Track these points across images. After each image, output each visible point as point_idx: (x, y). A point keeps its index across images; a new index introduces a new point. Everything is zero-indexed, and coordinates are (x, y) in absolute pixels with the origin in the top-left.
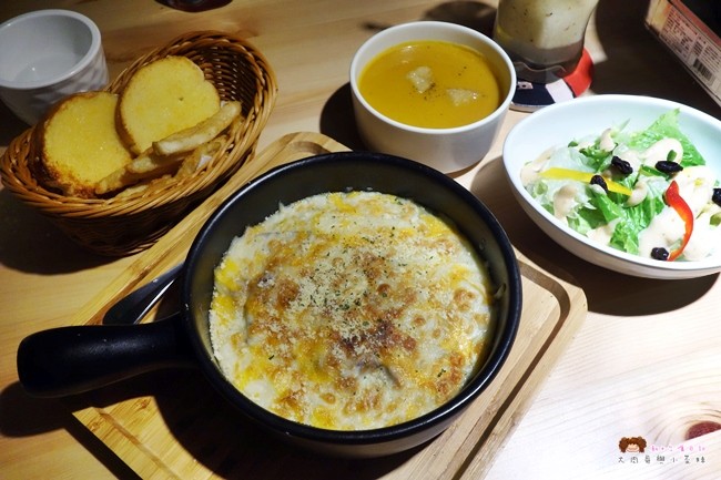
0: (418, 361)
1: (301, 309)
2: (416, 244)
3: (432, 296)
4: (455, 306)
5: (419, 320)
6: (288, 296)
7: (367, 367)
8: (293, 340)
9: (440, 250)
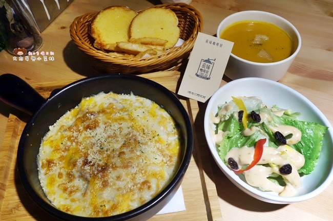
0: (100, 192)
1: (89, 135)
2: (158, 149)
3: (136, 174)
4: (139, 185)
5: (118, 178)
6: (91, 127)
7: (82, 177)
8: (74, 144)
9: (164, 159)
